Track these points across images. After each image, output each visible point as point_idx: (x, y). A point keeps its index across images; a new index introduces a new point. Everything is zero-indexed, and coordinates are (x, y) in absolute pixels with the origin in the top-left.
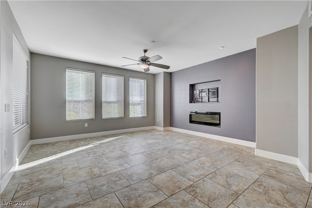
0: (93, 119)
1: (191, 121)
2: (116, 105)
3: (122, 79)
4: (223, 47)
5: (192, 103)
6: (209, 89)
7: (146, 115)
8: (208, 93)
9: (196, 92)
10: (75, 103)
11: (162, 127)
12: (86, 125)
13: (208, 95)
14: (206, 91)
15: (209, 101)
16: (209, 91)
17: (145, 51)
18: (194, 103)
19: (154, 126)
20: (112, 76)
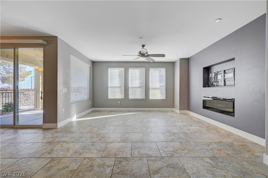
0: (123, 99)
1: (205, 107)
2: (139, 89)
3: (143, 70)
4: (220, 19)
5: (206, 87)
6: (225, 71)
7: (165, 98)
8: (224, 75)
9: (212, 75)
10: (114, 88)
11: (178, 109)
12: (119, 102)
13: (224, 77)
14: (221, 74)
15: (225, 85)
16: (224, 73)
17: (143, 46)
18: (208, 87)
19: (174, 108)
20: (137, 69)
